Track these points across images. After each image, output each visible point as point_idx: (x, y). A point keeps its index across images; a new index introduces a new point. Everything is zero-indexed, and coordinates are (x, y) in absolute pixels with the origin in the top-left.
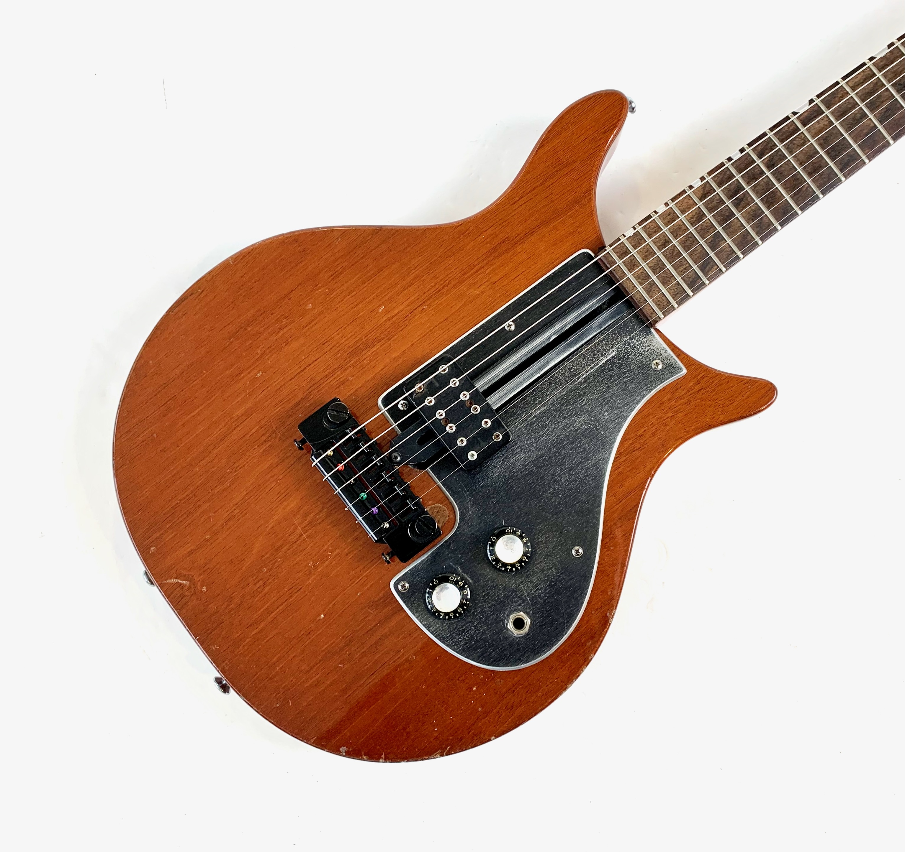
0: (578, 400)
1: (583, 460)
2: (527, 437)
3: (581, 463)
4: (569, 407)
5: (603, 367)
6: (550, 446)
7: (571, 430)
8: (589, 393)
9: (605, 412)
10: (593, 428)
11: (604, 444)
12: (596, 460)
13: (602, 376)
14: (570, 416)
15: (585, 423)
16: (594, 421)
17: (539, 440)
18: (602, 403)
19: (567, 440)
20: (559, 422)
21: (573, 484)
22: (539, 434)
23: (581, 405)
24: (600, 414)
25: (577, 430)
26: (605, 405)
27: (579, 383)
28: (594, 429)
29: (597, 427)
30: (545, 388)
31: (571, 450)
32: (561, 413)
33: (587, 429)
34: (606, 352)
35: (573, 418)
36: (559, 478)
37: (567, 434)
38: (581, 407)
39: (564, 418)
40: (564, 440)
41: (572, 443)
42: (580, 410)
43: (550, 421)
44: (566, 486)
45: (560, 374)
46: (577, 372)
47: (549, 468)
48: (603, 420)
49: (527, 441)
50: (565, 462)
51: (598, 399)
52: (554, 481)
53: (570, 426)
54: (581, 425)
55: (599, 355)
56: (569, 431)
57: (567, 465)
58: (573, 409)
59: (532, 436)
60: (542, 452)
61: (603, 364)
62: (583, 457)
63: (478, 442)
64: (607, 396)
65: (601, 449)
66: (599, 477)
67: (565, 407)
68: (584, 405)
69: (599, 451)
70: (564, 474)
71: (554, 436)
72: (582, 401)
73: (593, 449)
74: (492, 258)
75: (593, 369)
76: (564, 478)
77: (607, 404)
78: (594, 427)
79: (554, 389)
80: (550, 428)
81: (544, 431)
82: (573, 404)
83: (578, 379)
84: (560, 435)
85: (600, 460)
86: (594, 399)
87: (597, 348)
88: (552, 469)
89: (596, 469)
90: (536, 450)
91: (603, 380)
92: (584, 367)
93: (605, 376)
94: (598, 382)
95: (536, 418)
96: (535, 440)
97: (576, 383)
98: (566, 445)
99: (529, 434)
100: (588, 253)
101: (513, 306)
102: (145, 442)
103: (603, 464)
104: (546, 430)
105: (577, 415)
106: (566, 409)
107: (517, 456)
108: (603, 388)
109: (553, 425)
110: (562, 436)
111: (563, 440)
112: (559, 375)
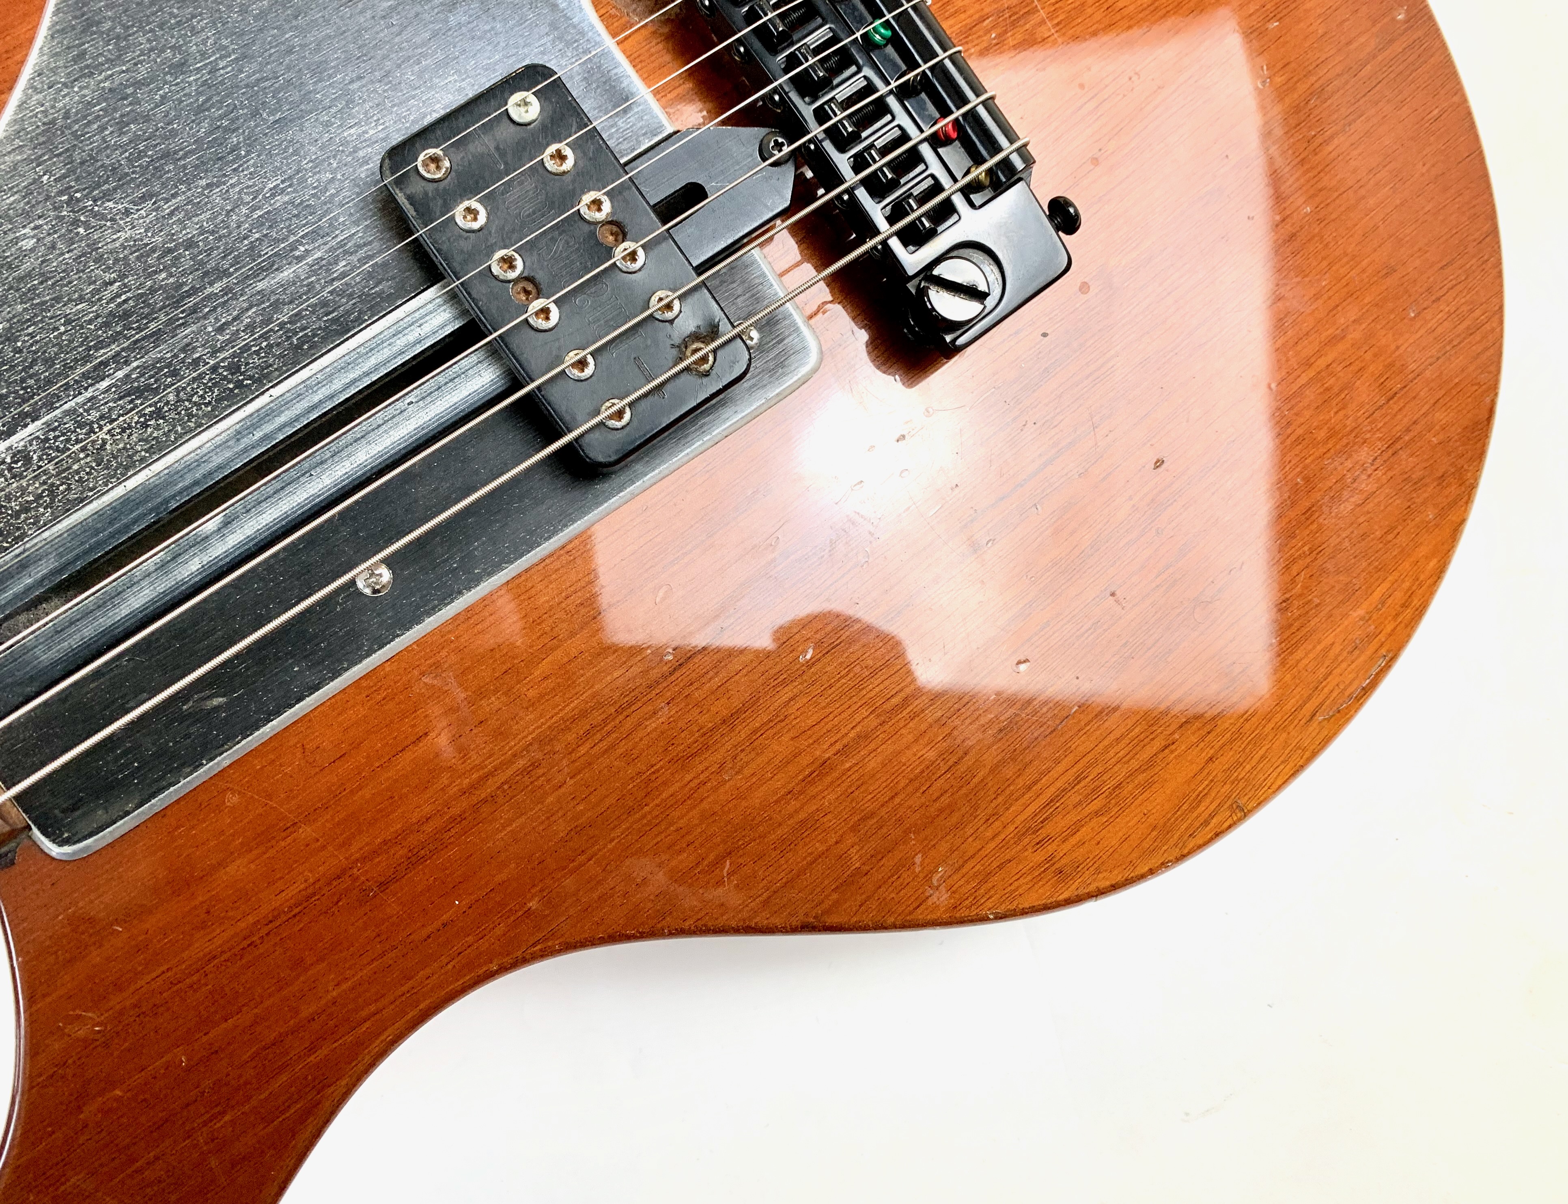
0: (131, 303)
1: (129, 91)
2: (333, 191)
3: (138, 84)
4: (171, 280)
5: (27, 415)
6: (248, 153)
7: (167, 201)
8: (90, 322)
9: (32, 250)
10: (86, 196)
11: (42, 139)
12: (81, 88)
13: (31, 382)
14: (170, 251)
15: (112, 220)
16: (76, 223)
17: (290, 178)
18: (41, 283)
19: (184, 167)
20: (213, 232)
21: (172, 15)
22: (286, 198)
23: (125, 285)
24: (53, 247)
25: (144, 198)
26: (29, 275)
27: (127, 363)
28: (78, 195)
29: (68, 203)
30: (257, 353)
31: (174, 133)
32: (202, 263)
33: (107, 196)
34: (10, 469)
35: (158, 239)
36: (225, 42)
37: (183, 188)
38: (122, 276)
39: (190, 244)
40: (196, 167)
41: (166, 155)
42: (127, 265)
43: (246, 237)
44: (201, 14)
45: (195, 399)
46: (131, 402)
47: (258, 81)
48: (41, 222)
49: (332, 180)
50: (199, 94)
51: (57, 299)
52: (242, 34)
53: (171, 214)
54: (127, 213)
55: (40, 459)
56: (174, 196)
57: (190, 84)
58: (155, 272)
59: (313, 196)
60: (282, 136)
61: (26, 426)
62: (130, 104)
63: (502, 153)
64: (19, 308)
65: (60, 122)
66: (73, 28)
67: (184, 283)
68: (111, 283)
69: (66, 116)
70: (203, 55)
71: (233, 186)
72: (118, 295)
73: (90, 123)
74: (429, 828)
75: (66, 407)
76: (204, 41)
77: (20, 279)
78: (78, 200)
79: (221, 349)
80: (247, 216)
81: (267, 208)
82: (152, 291)
83: (127, 376)
84: (208, 185)
85: (65, 85)
86: (70, 300)
87: (45, 483)
88: (248, 77)
89: (82, 55)
90: (302, 146)
91: (31, 367)
92: (102, 417)
93: (23, 380)
94: (49, 362)
95: (297, 253)
96: (303, 180)
97: (135, 364)
98: (192, 152)
99: (325, 203)
100: (54, 841)
101: (359, 648)
102: (1434, 298)
103: (54, 71)
104: (259, 208)
105: (144, 251)
106: (184, 273)
107: (371, 132)
108: (31, 335)
109: (233, 225)
110: (203, 182)
111: (201, 166)
112: (202, 397)
